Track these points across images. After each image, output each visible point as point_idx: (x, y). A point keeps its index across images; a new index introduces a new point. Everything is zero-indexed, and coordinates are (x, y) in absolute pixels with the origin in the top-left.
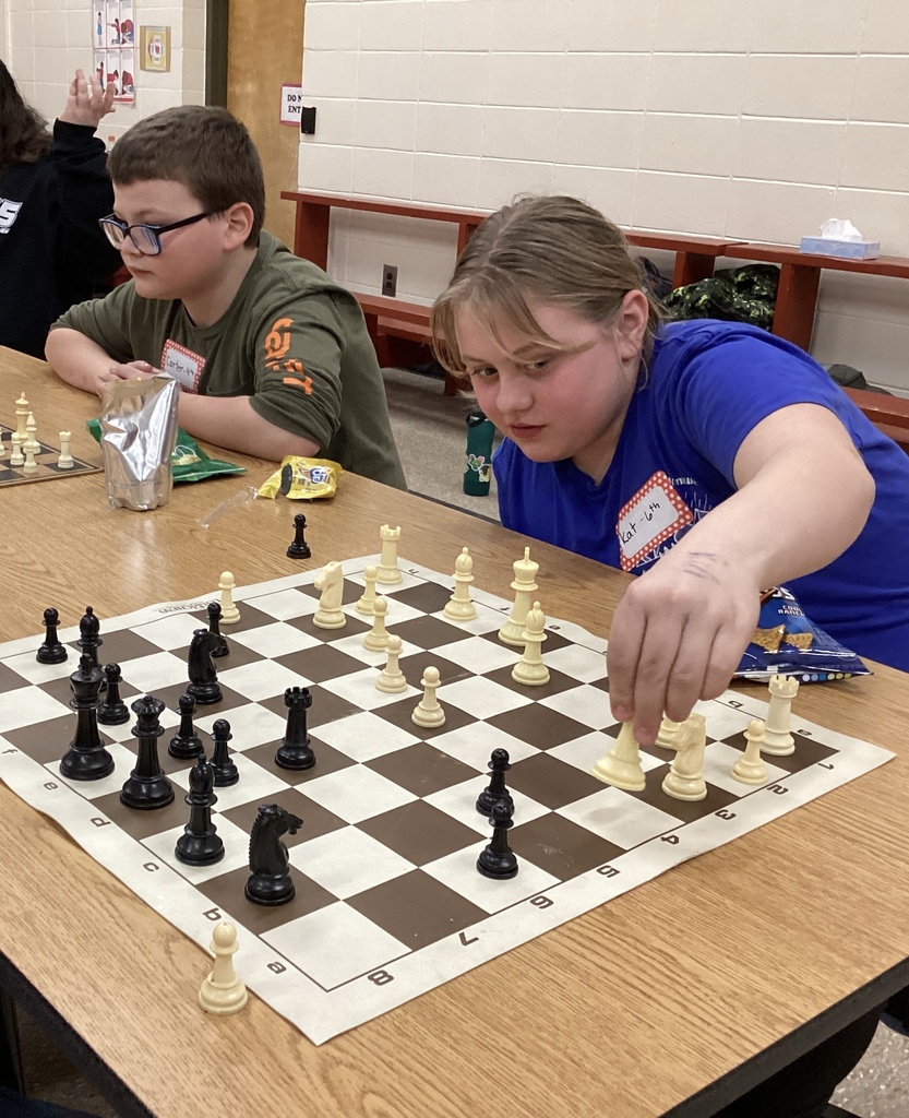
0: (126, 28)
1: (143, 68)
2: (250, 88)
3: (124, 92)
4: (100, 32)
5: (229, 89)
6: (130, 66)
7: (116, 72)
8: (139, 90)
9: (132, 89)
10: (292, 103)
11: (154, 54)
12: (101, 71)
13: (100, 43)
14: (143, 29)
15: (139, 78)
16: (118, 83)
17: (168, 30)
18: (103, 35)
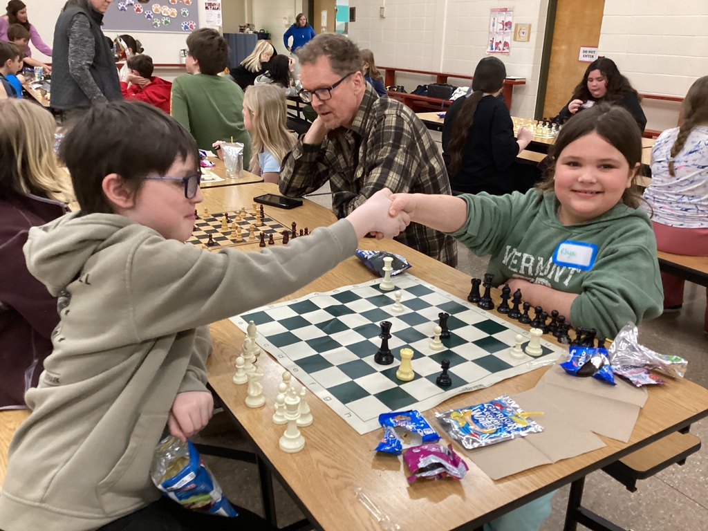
0: (508, 24)
1: (515, 39)
2: (564, 47)
3: (504, 49)
4: (494, 25)
5: (553, 48)
6: (508, 39)
7: (500, 42)
8: (512, 49)
9: (508, 48)
10: (585, 54)
11: (522, 35)
12: (492, 41)
13: (493, 30)
14: (517, 25)
15: (512, 43)
16: (501, 46)
17: (530, 26)
18: (495, 27)
